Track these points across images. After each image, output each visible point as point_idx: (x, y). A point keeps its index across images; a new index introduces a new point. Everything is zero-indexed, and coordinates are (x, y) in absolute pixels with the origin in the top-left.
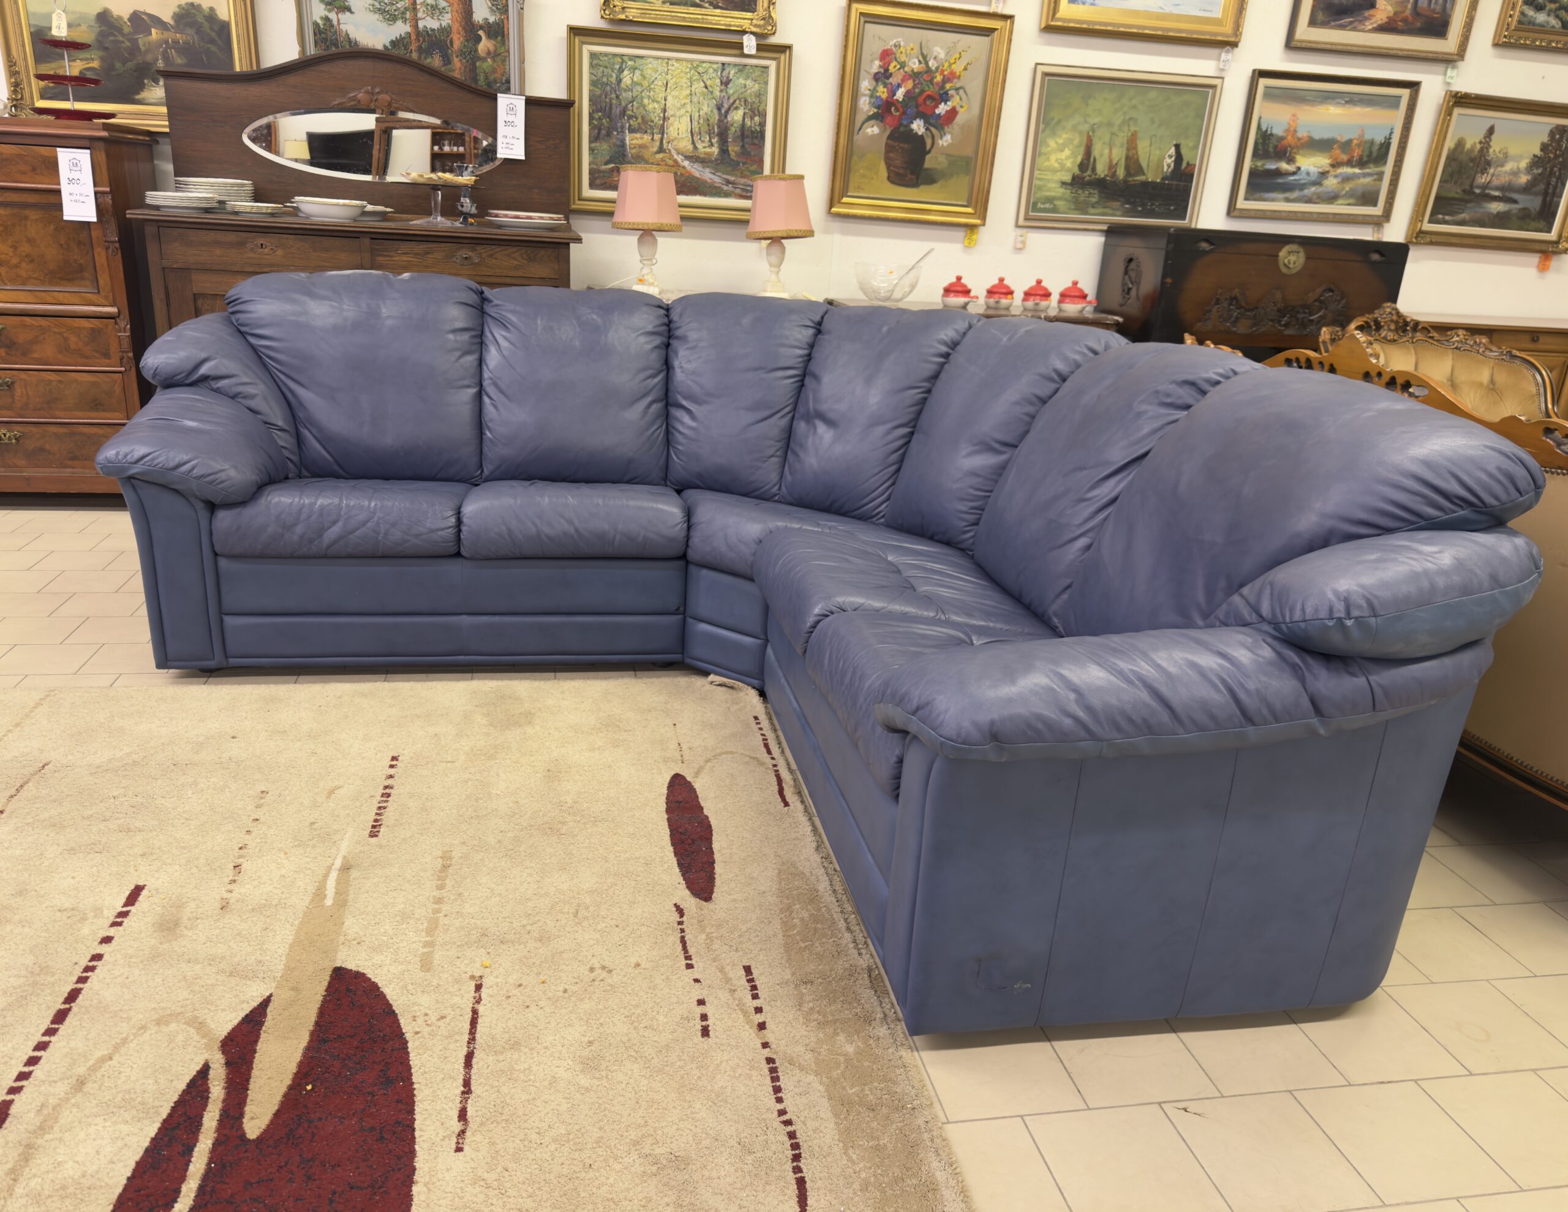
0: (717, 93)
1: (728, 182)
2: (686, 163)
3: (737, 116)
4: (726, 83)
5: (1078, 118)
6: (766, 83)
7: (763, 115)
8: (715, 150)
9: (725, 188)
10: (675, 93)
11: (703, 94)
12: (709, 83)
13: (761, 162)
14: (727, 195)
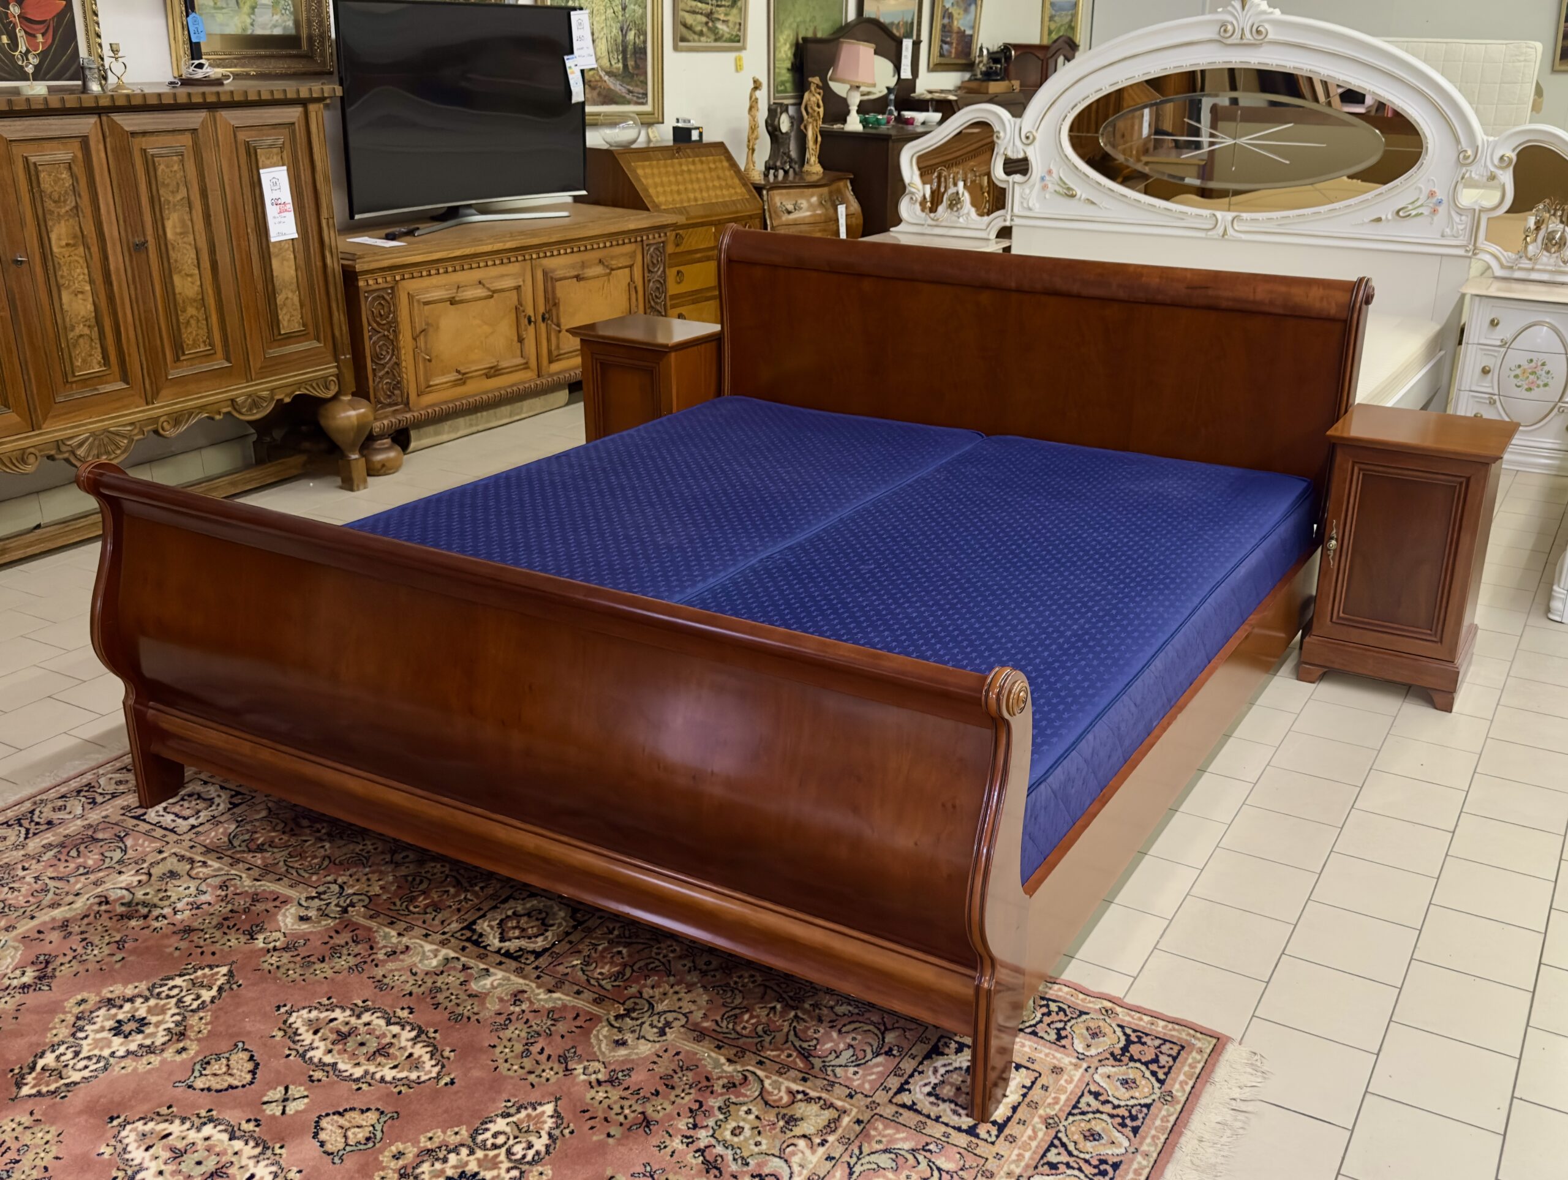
0: (620, 18)
1: (630, 92)
2: (606, 78)
3: (631, 36)
4: (624, 9)
5: (791, 19)
6: (645, 7)
7: (645, 34)
8: (620, 65)
9: (629, 97)
10: (597, 19)
11: (613, 19)
12: (616, 9)
13: (646, 73)
14: (629, 102)
